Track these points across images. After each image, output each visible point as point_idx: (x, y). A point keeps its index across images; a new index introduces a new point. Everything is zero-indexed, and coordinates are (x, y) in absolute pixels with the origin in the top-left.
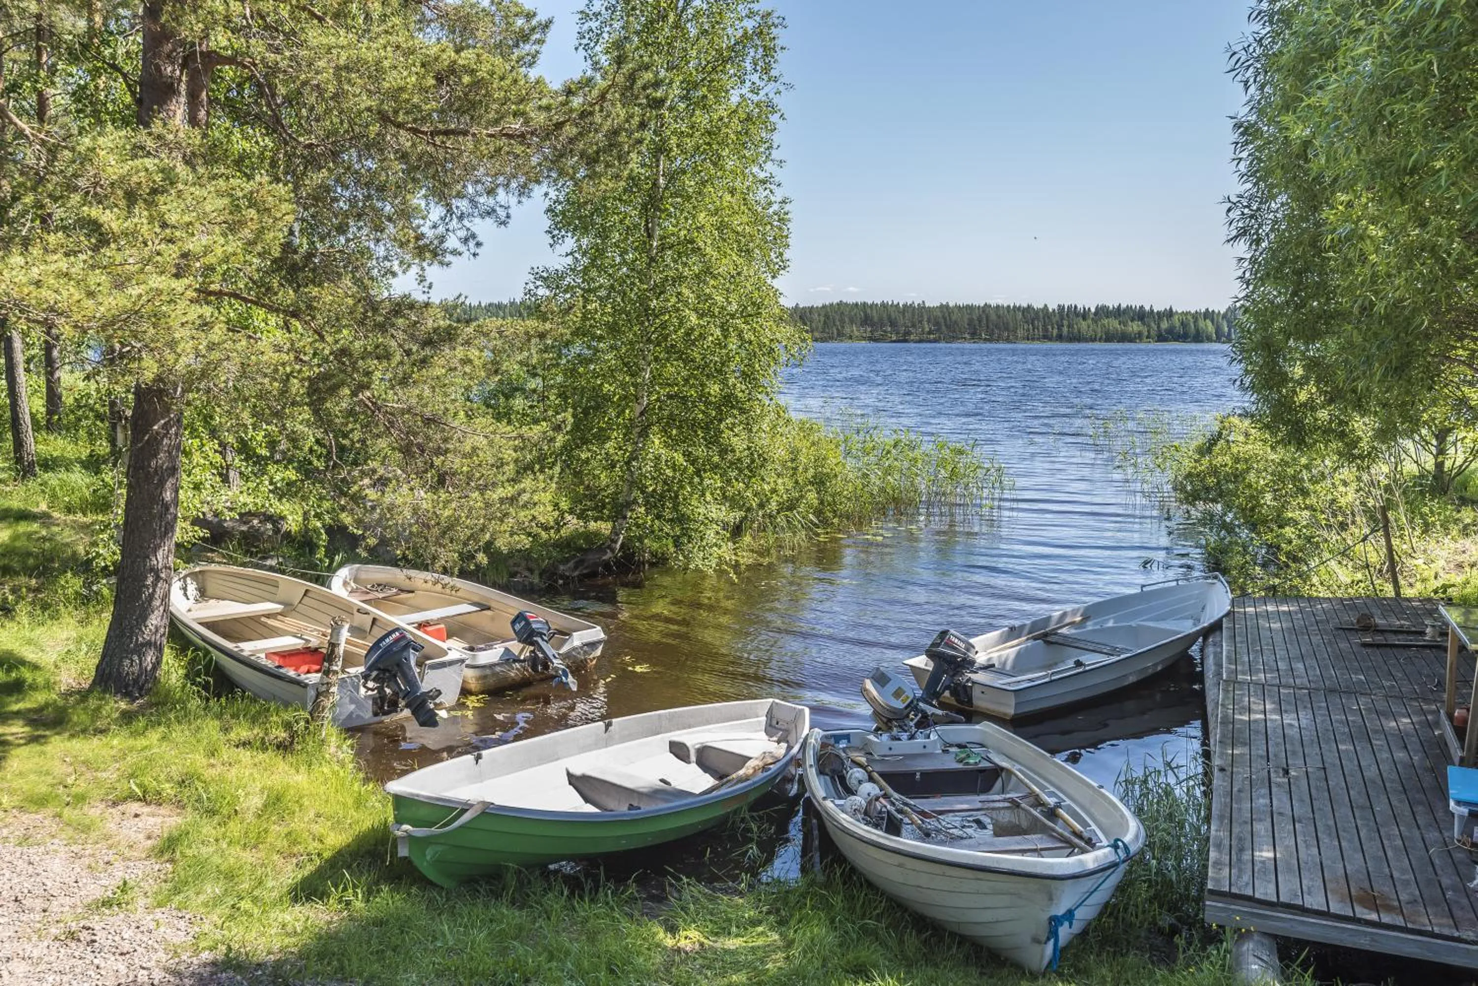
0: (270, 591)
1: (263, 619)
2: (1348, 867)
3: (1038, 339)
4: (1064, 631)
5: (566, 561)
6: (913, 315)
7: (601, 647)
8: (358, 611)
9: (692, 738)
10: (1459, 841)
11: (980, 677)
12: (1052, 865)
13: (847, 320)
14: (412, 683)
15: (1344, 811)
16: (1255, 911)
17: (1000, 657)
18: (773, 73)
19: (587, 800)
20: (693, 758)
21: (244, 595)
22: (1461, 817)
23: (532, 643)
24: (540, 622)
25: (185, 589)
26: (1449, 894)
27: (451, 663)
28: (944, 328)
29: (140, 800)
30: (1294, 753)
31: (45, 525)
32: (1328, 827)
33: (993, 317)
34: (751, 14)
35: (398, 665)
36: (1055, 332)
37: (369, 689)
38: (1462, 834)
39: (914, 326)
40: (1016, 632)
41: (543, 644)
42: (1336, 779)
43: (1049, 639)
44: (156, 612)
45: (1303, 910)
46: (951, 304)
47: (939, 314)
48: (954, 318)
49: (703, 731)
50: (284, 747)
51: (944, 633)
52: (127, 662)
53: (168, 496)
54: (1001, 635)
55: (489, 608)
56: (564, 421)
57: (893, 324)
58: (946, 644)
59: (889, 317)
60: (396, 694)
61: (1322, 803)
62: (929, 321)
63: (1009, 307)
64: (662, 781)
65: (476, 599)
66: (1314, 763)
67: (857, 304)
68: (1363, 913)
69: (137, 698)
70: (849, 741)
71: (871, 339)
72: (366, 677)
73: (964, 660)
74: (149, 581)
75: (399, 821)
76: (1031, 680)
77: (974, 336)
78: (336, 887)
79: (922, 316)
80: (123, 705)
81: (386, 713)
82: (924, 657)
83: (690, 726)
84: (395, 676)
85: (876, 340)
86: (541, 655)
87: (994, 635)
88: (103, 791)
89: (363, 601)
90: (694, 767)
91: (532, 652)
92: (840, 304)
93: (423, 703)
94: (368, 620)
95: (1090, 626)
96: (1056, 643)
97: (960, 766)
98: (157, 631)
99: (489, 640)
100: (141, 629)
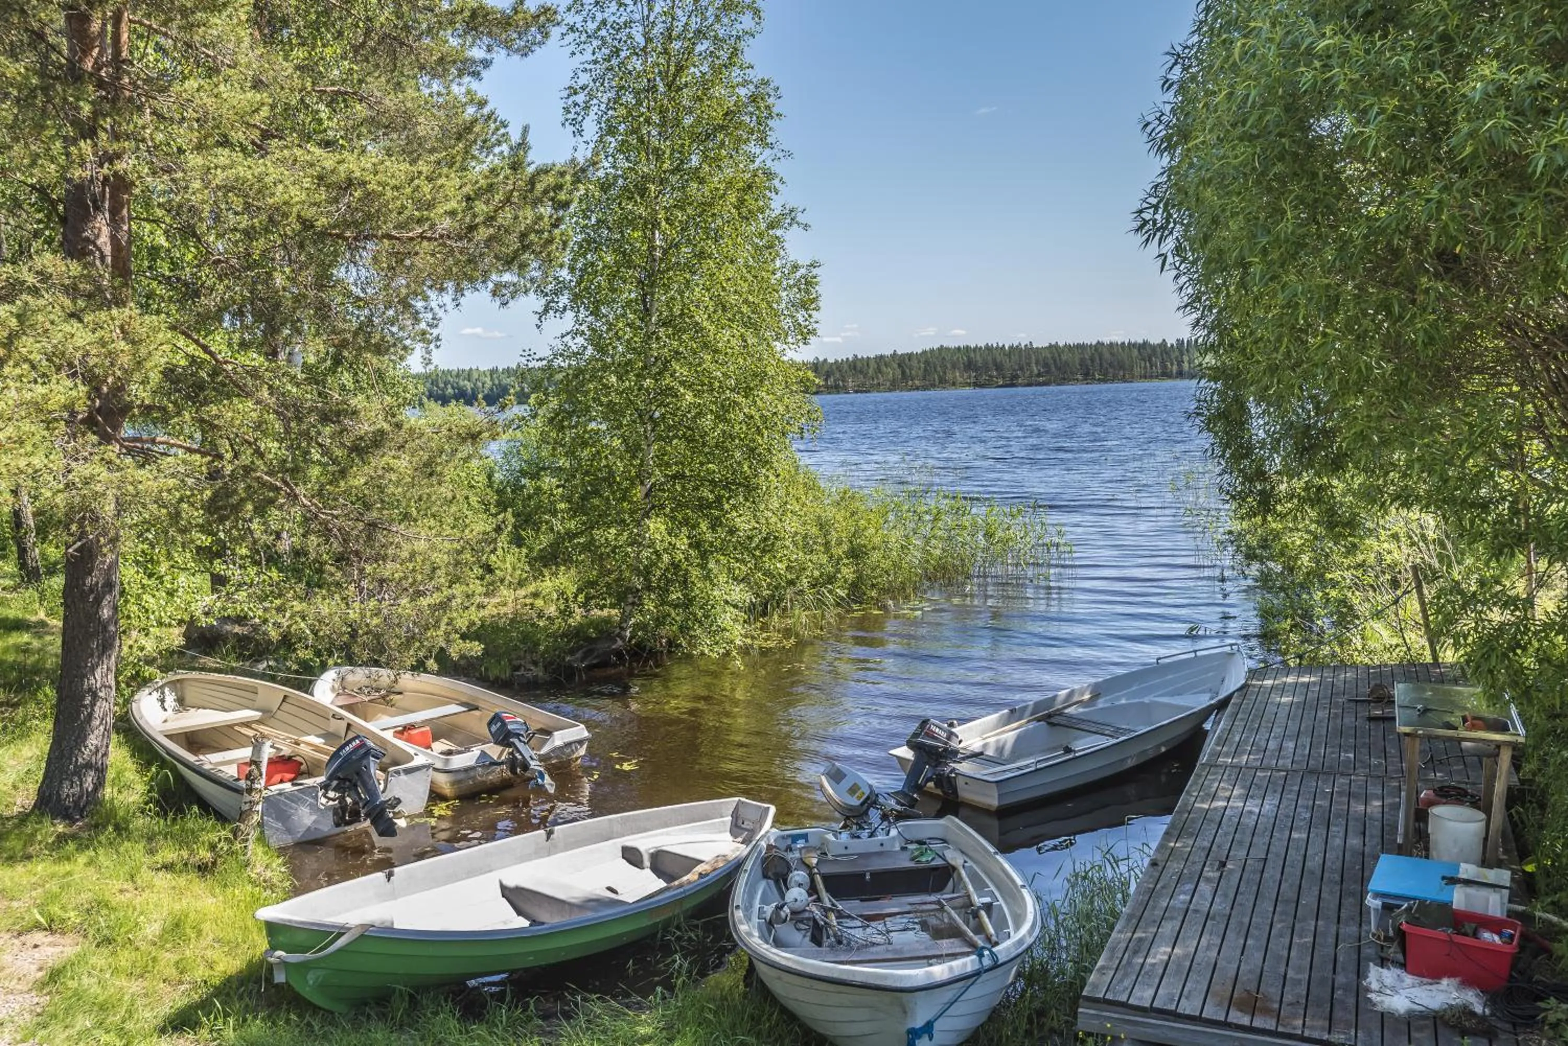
0: (248, 698)
1: (236, 728)
2: (1242, 968)
3: (1157, 377)
4: (1070, 710)
5: (572, 652)
6: (1020, 357)
7: (585, 746)
8: (334, 716)
9: (646, 843)
10: (1374, 935)
11: (965, 767)
12: (901, 977)
13: (949, 366)
14: (372, 792)
15: (1266, 906)
16: (1127, 1017)
17: (998, 741)
18: (769, 140)
19: (519, 912)
20: (647, 863)
21: (221, 702)
22: (1376, 910)
23: (510, 745)
24: (516, 722)
25: (162, 701)
26: (1339, 993)
27: (417, 769)
28: (1053, 369)
29: (45, 929)
30: (1241, 843)
31: (38, 636)
32: (1242, 923)
33: (1107, 355)
34: (745, 83)
35: (358, 774)
36: (1175, 368)
37: (330, 799)
38: (1377, 929)
39: (1021, 369)
40: (1017, 714)
41: (520, 746)
42: (1273, 872)
43: (1053, 720)
44: (96, 732)
45: (1175, 1016)
46: (1061, 344)
47: (1049, 356)
48: (1064, 358)
49: (662, 834)
50: (203, 869)
51: (925, 722)
52: (66, 784)
53: (106, 613)
54: (1001, 717)
55: (477, 708)
56: (504, 522)
57: (999, 367)
58: (927, 734)
59: (994, 360)
60: (355, 803)
61: (1246, 899)
62: (1037, 363)
63: (1123, 343)
64: (610, 889)
65: (464, 699)
66: (1258, 852)
67: (959, 348)
68: (1237, 1017)
69: (78, 820)
70: (807, 841)
71: (977, 385)
72: (325, 787)
73: (946, 750)
74: (87, 702)
75: (273, 948)
76: (1019, 768)
77: (1088, 377)
78: (207, 1015)
79: (1030, 358)
80: (60, 828)
81: (348, 823)
82: (905, 748)
83: (646, 830)
84: (355, 786)
85: (982, 386)
86: (519, 757)
87: (994, 717)
88: (11, 921)
89: (341, 707)
90: (648, 872)
91: (510, 754)
92: (941, 349)
93: (383, 811)
94: (344, 725)
95: (1101, 703)
96: (1059, 725)
97: (912, 865)
98: (97, 751)
99: (467, 743)
100: (80, 750)
